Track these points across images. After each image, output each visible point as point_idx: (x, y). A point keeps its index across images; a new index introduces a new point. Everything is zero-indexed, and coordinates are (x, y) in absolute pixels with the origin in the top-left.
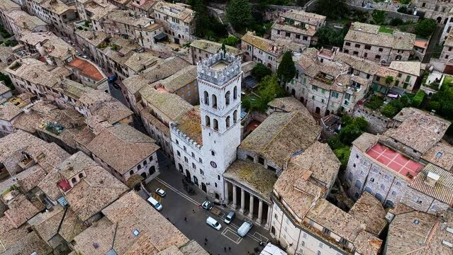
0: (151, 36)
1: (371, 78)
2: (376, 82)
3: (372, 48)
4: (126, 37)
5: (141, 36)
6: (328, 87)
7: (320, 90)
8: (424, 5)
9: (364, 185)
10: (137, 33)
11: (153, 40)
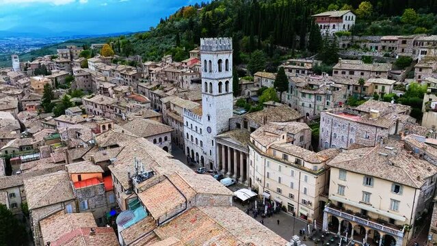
0: (189, 78)
1: (351, 88)
2: (355, 91)
3: (356, 73)
4: (172, 82)
5: (182, 81)
6: (313, 92)
7: (307, 96)
8: (403, 50)
9: (330, 143)
10: (180, 77)
11: (190, 82)
